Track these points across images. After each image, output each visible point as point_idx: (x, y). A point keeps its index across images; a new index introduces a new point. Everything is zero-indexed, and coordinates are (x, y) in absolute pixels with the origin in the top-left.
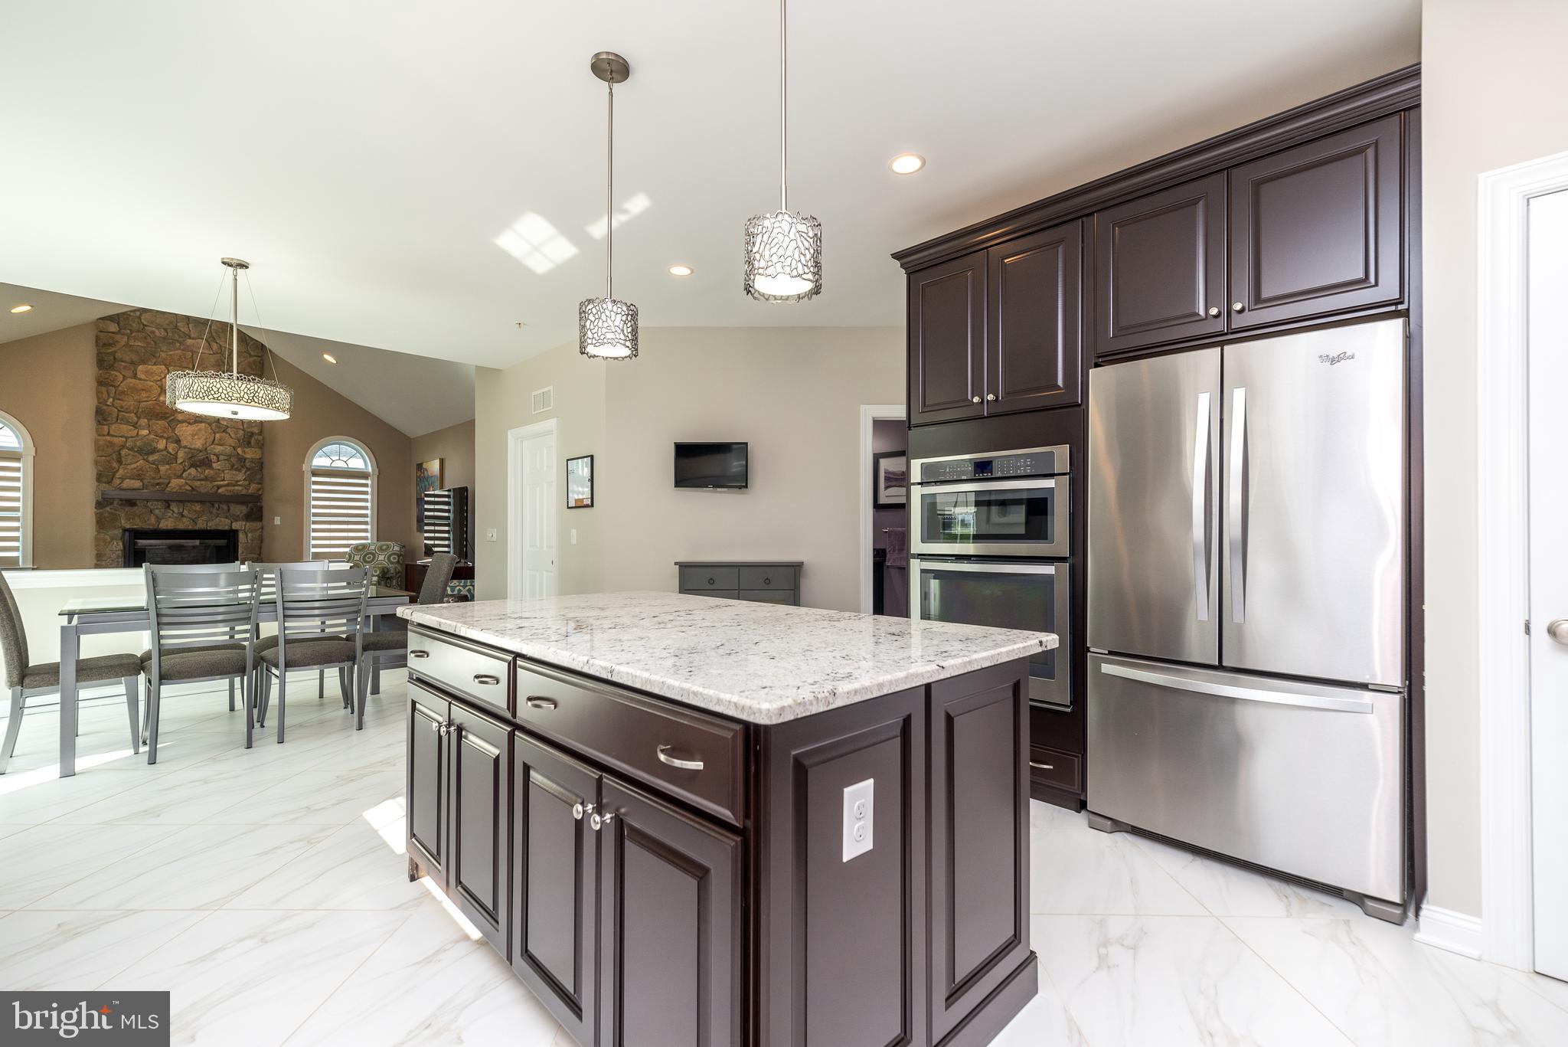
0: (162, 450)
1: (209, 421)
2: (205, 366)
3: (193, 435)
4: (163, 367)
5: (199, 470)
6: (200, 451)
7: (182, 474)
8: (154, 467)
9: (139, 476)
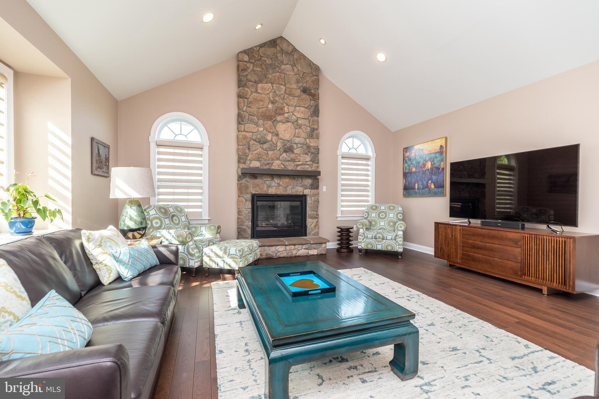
0: (270, 141)
1: (292, 121)
2: (291, 83)
3: (285, 131)
4: (270, 84)
5: (288, 154)
6: (288, 141)
7: (279, 157)
8: (266, 152)
9: (259, 158)
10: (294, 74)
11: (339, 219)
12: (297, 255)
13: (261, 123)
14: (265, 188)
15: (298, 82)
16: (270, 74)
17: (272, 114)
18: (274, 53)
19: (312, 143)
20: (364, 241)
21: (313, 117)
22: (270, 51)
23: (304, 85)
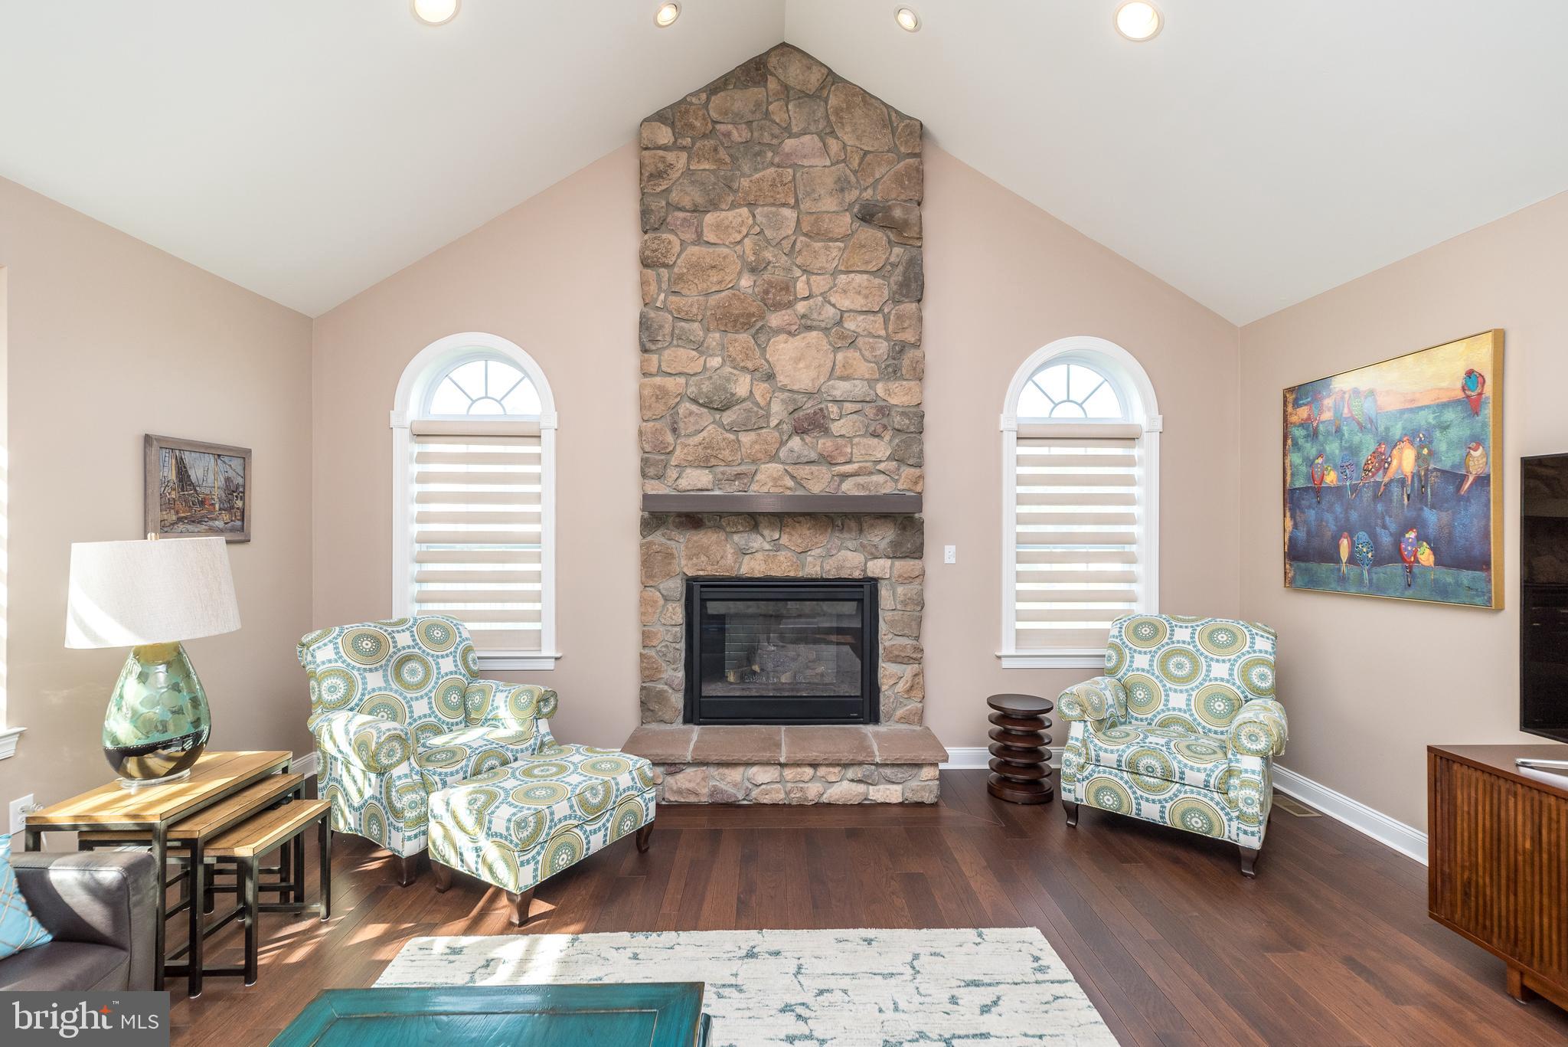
0: (744, 400)
1: (823, 325)
2: (816, 196)
3: (797, 360)
4: (745, 211)
5: (808, 439)
6: (810, 395)
7: (778, 450)
8: (732, 437)
9: (707, 459)
10: (828, 163)
11: (1006, 663)
12: (825, 799)
13: (715, 343)
14: (729, 556)
15: (842, 186)
16: (743, 175)
17: (753, 310)
18: (758, 105)
19: (898, 395)
20: (1086, 773)
21: (900, 302)
22: (741, 100)
23: (868, 194)
